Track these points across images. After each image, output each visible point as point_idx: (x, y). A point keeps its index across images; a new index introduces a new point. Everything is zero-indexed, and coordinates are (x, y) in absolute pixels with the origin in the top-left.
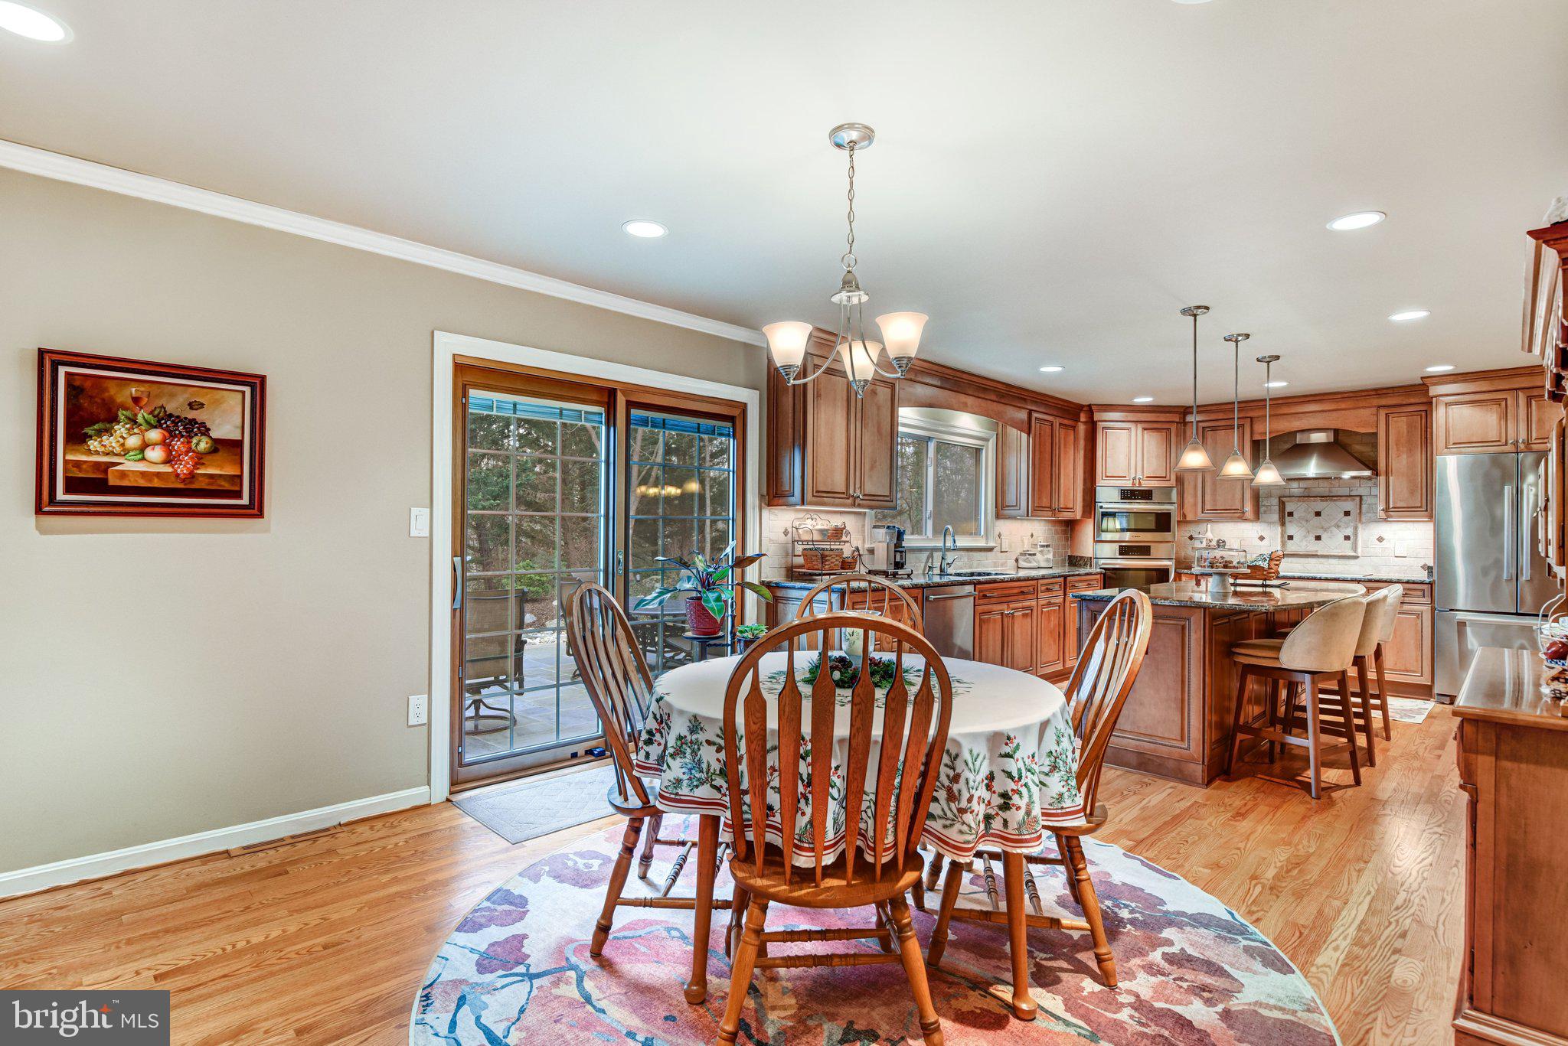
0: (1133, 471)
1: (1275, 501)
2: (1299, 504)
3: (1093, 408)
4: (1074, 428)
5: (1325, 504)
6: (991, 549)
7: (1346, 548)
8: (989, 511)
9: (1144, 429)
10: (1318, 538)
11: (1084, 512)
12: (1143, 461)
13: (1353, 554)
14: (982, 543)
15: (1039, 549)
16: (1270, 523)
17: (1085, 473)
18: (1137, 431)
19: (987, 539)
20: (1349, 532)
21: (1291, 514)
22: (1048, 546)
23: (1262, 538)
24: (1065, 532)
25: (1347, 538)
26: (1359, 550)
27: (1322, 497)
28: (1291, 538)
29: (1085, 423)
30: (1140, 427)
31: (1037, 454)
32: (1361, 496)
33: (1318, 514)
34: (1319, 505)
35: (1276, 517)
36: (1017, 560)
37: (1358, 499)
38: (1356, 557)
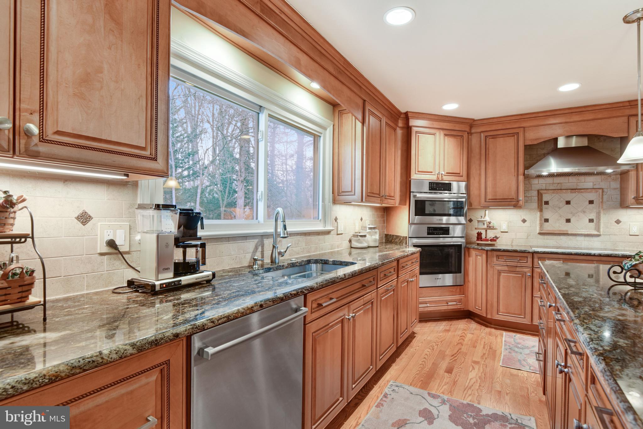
0: (437, 167)
1: (535, 193)
2: (554, 195)
3: (410, 115)
4: (395, 130)
5: (574, 195)
6: (328, 232)
7: (590, 229)
8: (327, 196)
9: (446, 135)
10: (568, 221)
11: (401, 200)
12: (444, 160)
13: (596, 233)
14: (320, 227)
15: (368, 231)
16: (531, 209)
17: (401, 169)
18: (440, 135)
19: (325, 222)
20: (593, 216)
21: (547, 203)
22: (374, 228)
23: (524, 221)
24: (383, 216)
25: (591, 221)
26: (601, 230)
27: (572, 189)
28: (547, 220)
29: (402, 128)
30: (442, 133)
31: (370, 143)
32: (603, 189)
33: (568, 203)
34: (569, 196)
35: (535, 205)
36: (350, 241)
37: (601, 191)
38: (598, 236)
